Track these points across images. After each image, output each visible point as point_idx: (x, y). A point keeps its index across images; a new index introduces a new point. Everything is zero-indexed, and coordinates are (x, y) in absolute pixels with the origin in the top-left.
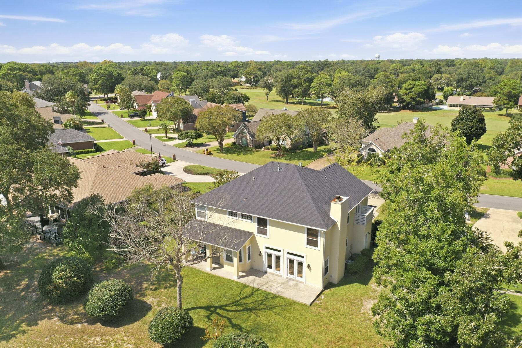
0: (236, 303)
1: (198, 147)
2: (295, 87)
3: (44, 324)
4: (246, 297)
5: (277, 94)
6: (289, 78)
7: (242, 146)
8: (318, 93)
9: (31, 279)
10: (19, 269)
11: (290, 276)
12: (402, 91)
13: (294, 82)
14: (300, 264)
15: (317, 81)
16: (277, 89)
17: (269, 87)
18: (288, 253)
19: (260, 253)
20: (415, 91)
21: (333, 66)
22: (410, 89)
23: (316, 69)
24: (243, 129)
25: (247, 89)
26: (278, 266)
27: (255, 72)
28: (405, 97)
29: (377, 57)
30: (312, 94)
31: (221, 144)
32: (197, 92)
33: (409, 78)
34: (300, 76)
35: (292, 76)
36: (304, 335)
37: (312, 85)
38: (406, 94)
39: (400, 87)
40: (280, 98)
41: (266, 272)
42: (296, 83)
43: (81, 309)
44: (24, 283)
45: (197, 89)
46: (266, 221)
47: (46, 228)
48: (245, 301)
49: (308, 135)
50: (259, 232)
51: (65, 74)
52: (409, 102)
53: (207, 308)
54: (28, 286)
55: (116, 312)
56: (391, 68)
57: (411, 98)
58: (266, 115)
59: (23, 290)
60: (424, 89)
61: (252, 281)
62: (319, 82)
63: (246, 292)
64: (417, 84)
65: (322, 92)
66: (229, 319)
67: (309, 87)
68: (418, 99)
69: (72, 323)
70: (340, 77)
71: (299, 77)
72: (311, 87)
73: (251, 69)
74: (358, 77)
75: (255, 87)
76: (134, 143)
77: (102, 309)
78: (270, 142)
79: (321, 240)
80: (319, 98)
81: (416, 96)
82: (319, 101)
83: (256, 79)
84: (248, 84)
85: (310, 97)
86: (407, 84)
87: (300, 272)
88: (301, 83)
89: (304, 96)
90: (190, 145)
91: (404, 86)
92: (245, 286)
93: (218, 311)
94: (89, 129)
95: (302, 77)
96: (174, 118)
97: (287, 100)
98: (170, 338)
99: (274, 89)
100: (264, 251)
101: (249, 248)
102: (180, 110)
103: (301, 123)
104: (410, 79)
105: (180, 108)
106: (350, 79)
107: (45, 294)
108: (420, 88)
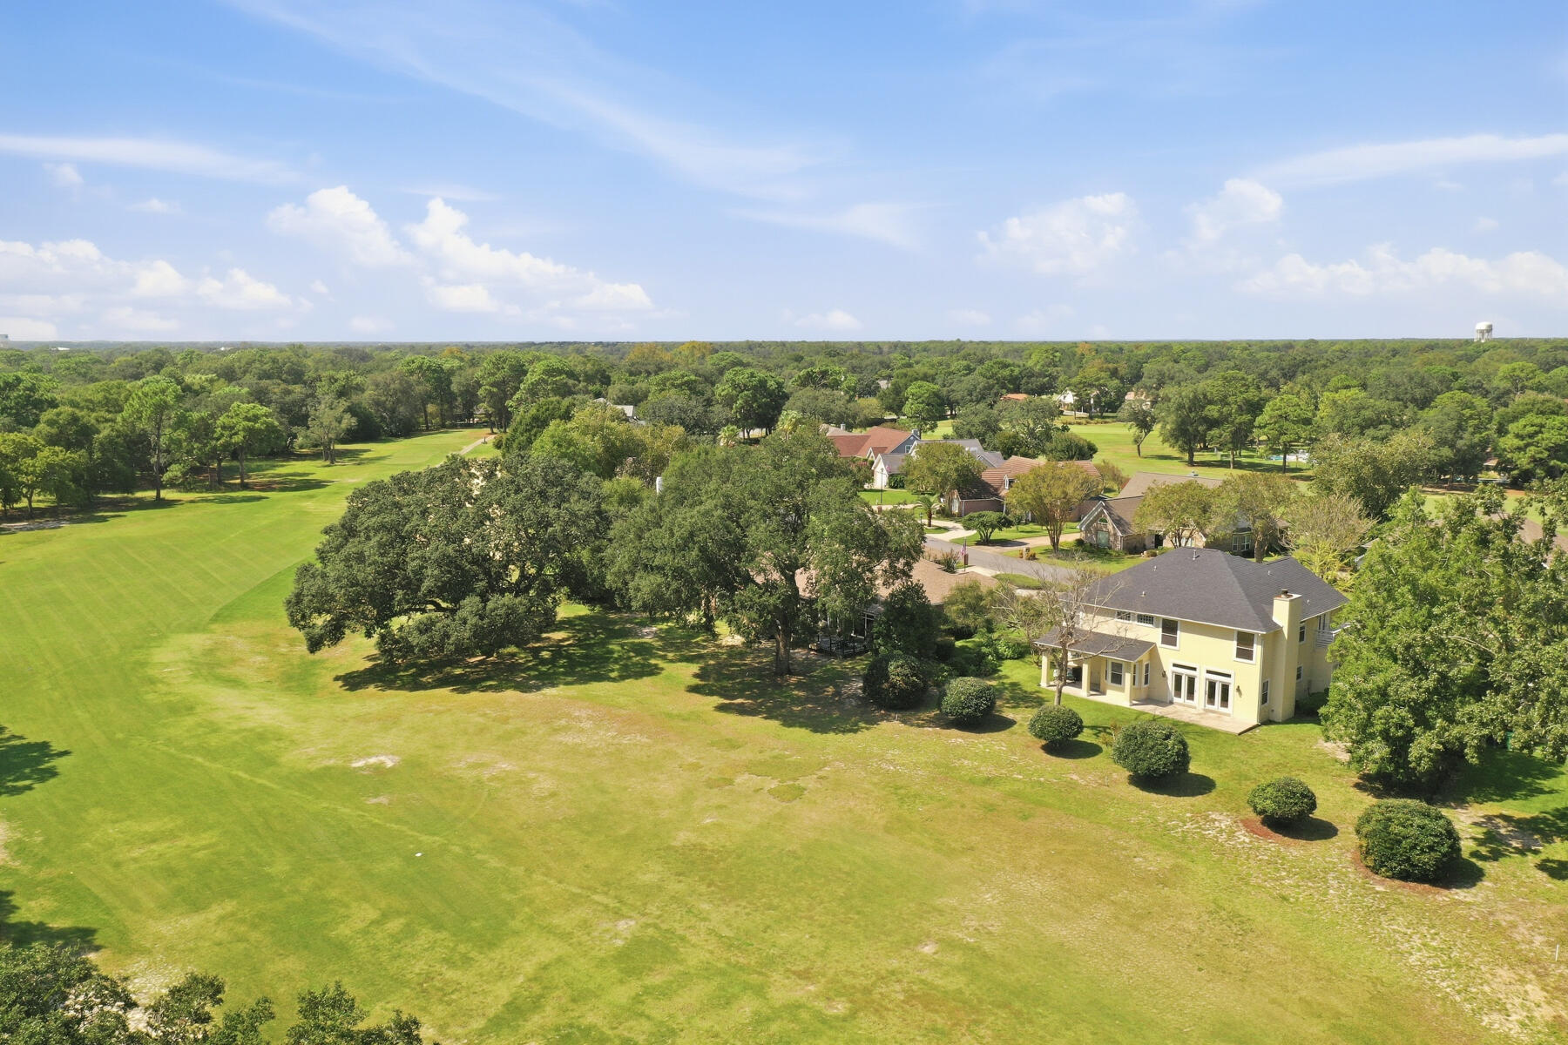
1: (1003, 546)
2: (1213, 423)
5: (1164, 441)
6: (1199, 402)
7: (1098, 548)
8: (1275, 440)
10: (812, 676)
11: (1210, 707)
12: (1508, 442)
13: (1213, 411)
14: (1225, 689)
15: (1272, 410)
16: (1163, 427)
17: (1144, 422)
18: (1208, 672)
19: (1164, 675)
20: (1544, 443)
21: (1325, 366)
22: (1531, 436)
23: (1274, 373)
24: (1102, 512)
25: (1080, 424)
26: (1191, 693)
27: (1101, 382)
28: (1516, 456)
29: (1482, 332)
30: (1260, 442)
31: (1055, 543)
32: (973, 430)
33: (1530, 407)
34: (1226, 397)
35: (1205, 396)
36: (1230, 757)
37: (1259, 420)
38: (1519, 449)
39: (1502, 431)
40: (1175, 452)
41: (1172, 701)
42: (1216, 415)
44: (831, 690)
45: (973, 425)
46: (1175, 623)
49: (1244, 530)
50: (1165, 641)
51: (658, 384)
52: (1527, 470)
54: (838, 694)
55: (980, 712)
56: (1501, 374)
57: (1534, 460)
58: (1153, 486)
59: (835, 695)
61: (1151, 711)
62: (1279, 412)
64: (1549, 423)
65: (1284, 438)
67: (1250, 426)
68: (1552, 463)
69: (919, 726)
70: (1334, 402)
71: (1224, 401)
72: (1256, 424)
73: (1092, 370)
74: (1382, 404)
75: (1100, 420)
78: (1159, 541)
79: (1257, 650)
80: (1276, 452)
81: (1546, 454)
82: (1277, 460)
83: (1103, 399)
84: (1079, 410)
85: (1254, 450)
86: (1522, 422)
87: (1224, 700)
88: (1230, 415)
89: (1235, 448)
90: (986, 542)
91: (1512, 427)
92: (1144, 713)
95: (1231, 399)
96: (940, 489)
97: (1191, 456)
98: (1060, 733)
99: (1157, 428)
100: (1170, 671)
101: (1147, 666)
102: (957, 470)
103: (1228, 504)
104: (1530, 411)
105: (956, 466)
106: (1359, 409)
108: (1560, 434)
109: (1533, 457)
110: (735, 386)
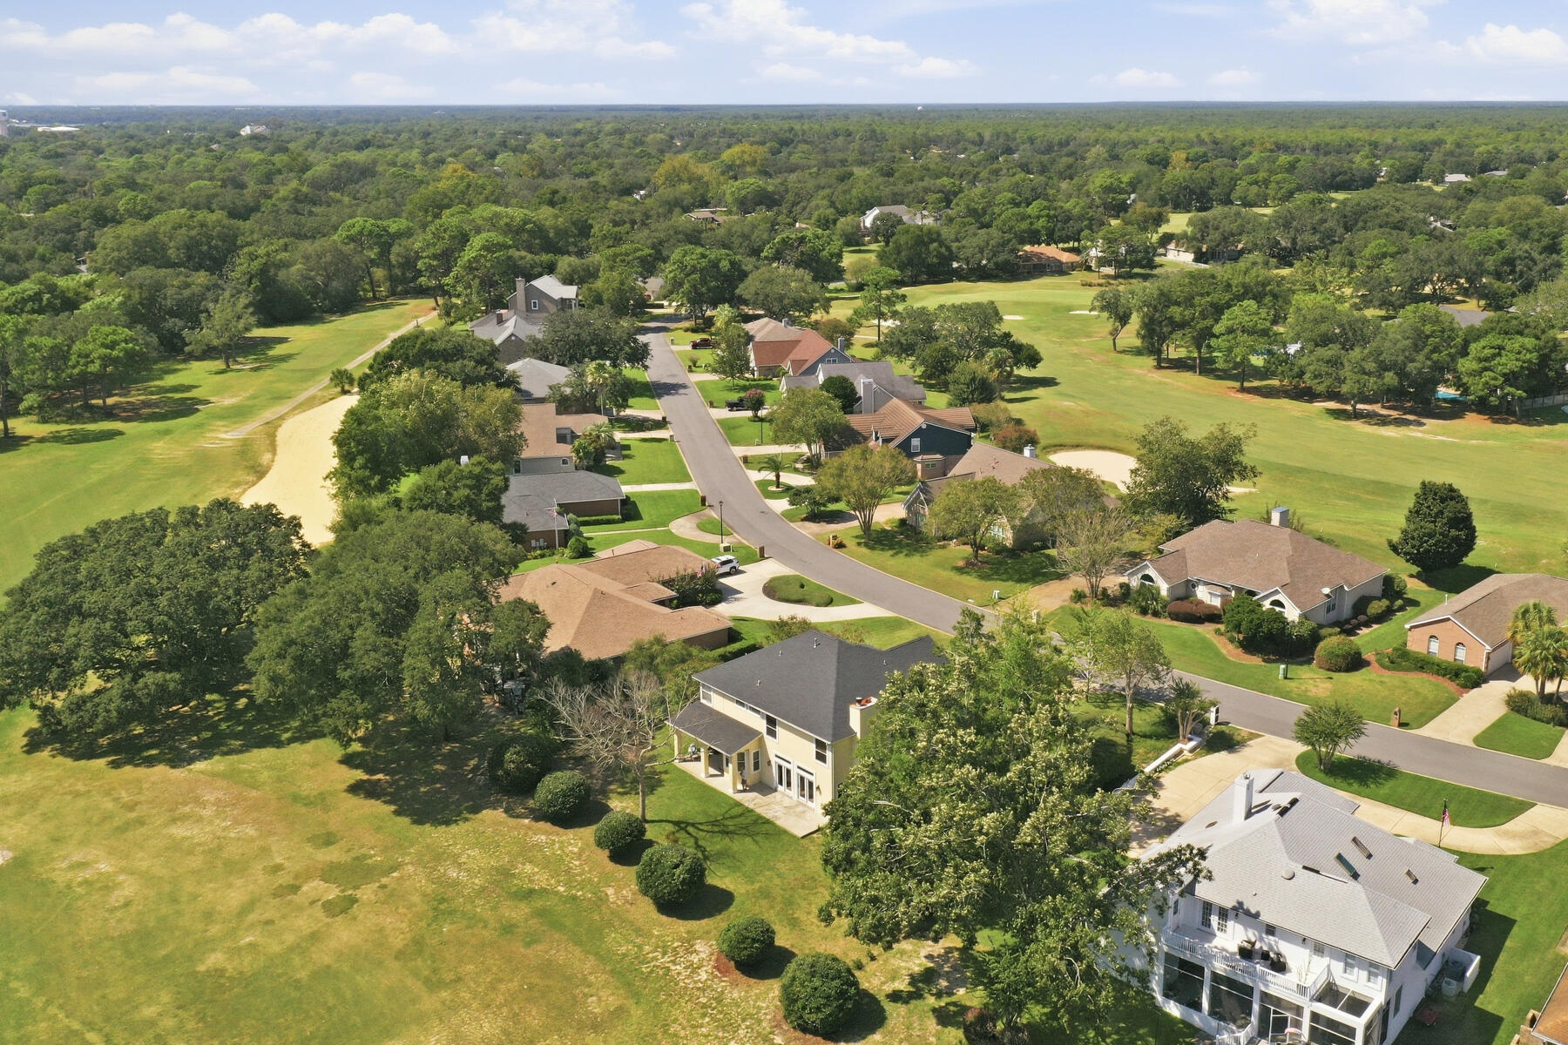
0: (714, 823)
1: (829, 522)
3: (487, 814)
4: (732, 818)
7: (915, 530)
9: (481, 758)
10: (469, 743)
11: (800, 800)
12: (1466, 364)
14: (811, 784)
17: (1119, 316)
18: (798, 767)
19: (769, 763)
20: (1501, 368)
22: (1486, 359)
24: (919, 496)
25: (1100, 286)
26: (789, 784)
31: (865, 526)
34: (1193, 297)
35: (1170, 295)
36: (772, 867)
39: (1464, 350)
41: (776, 790)
43: (531, 803)
44: (473, 763)
46: (775, 720)
47: (508, 685)
48: (726, 823)
50: (768, 733)
53: (677, 823)
54: (476, 768)
55: (567, 810)
57: (1490, 386)
59: (472, 771)
60: (1529, 361)
61: (751, 800)
63: (737, 811)
64: (1509, 345)
66: (696, 839)
69: (518, 816)
71: (1189, 302)
75: (1123, 281)
76: (703, 500)
77: (550, 803)
79: (829, 755)
81: (1501, 381)
86: (1483, 343)
87: (811, 796)
90: (814, 516)
91: (1472, 348)
92: (738, 804)
93: (690, 829)
94: (627, 447)
97: (1161, 356)
100: (774, 760)
101: (755, 753)
107: (494, 779)
108: (1517, 360)
109: (1487, 383)
110: (683, 267)
